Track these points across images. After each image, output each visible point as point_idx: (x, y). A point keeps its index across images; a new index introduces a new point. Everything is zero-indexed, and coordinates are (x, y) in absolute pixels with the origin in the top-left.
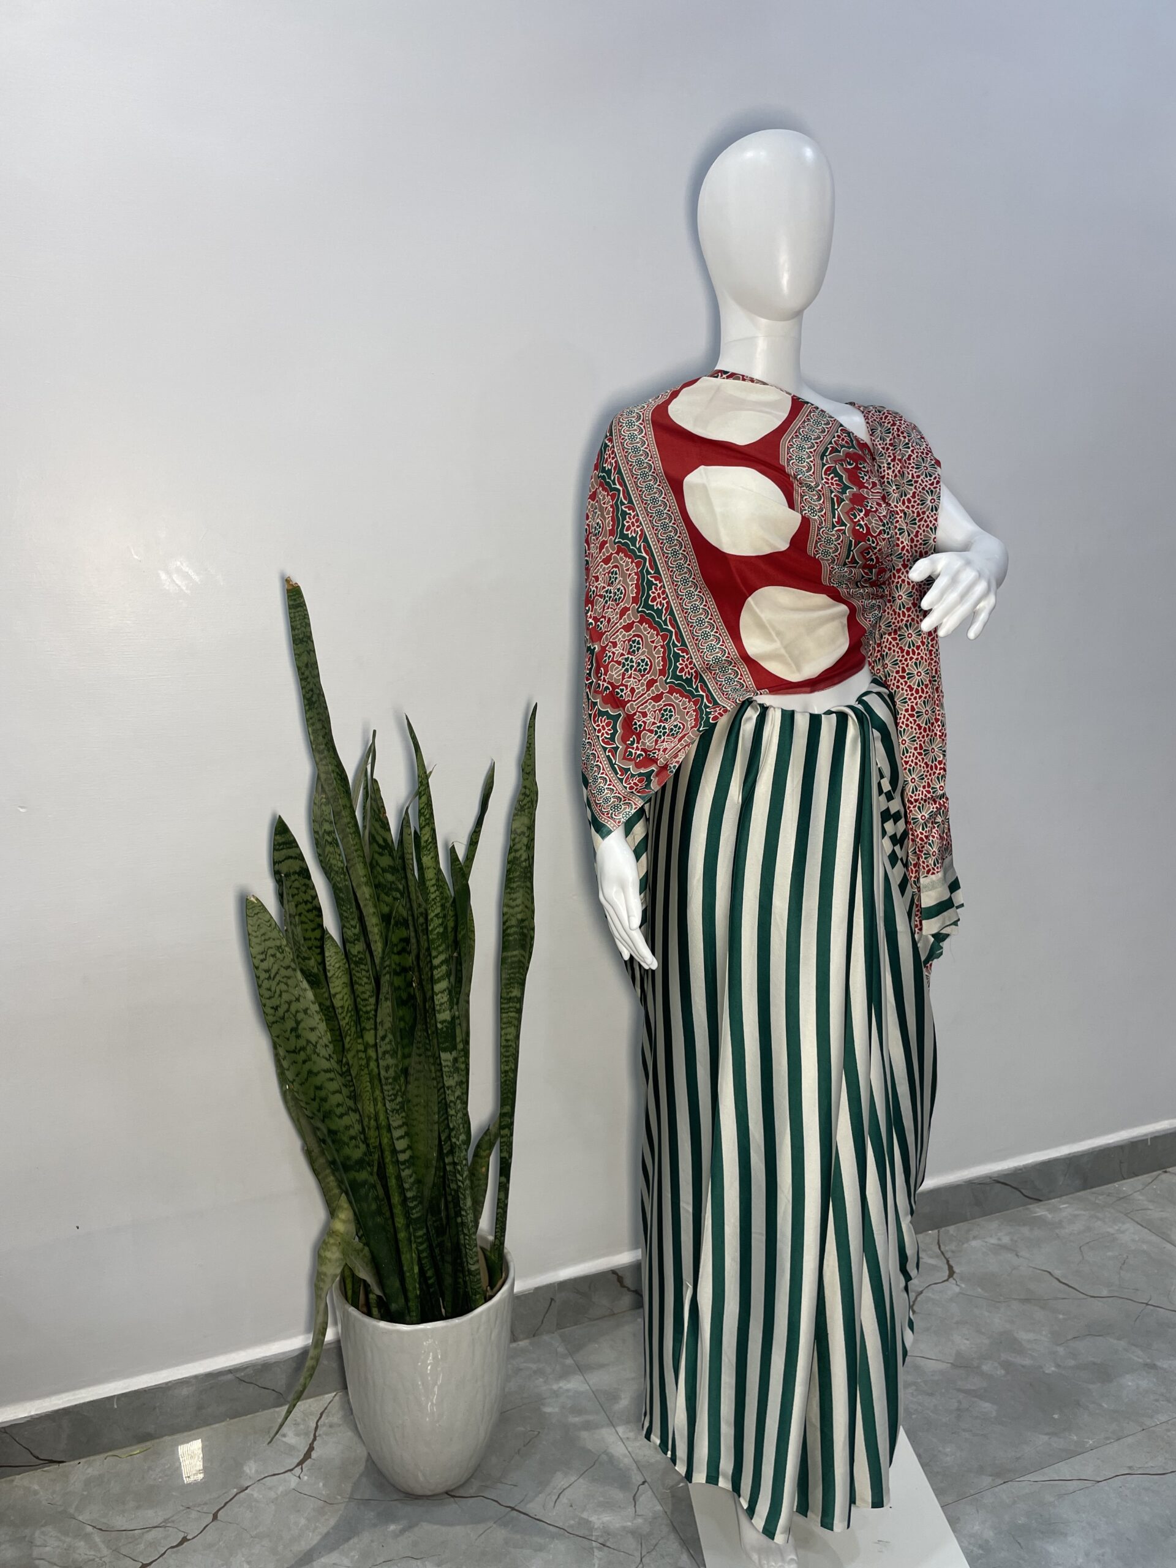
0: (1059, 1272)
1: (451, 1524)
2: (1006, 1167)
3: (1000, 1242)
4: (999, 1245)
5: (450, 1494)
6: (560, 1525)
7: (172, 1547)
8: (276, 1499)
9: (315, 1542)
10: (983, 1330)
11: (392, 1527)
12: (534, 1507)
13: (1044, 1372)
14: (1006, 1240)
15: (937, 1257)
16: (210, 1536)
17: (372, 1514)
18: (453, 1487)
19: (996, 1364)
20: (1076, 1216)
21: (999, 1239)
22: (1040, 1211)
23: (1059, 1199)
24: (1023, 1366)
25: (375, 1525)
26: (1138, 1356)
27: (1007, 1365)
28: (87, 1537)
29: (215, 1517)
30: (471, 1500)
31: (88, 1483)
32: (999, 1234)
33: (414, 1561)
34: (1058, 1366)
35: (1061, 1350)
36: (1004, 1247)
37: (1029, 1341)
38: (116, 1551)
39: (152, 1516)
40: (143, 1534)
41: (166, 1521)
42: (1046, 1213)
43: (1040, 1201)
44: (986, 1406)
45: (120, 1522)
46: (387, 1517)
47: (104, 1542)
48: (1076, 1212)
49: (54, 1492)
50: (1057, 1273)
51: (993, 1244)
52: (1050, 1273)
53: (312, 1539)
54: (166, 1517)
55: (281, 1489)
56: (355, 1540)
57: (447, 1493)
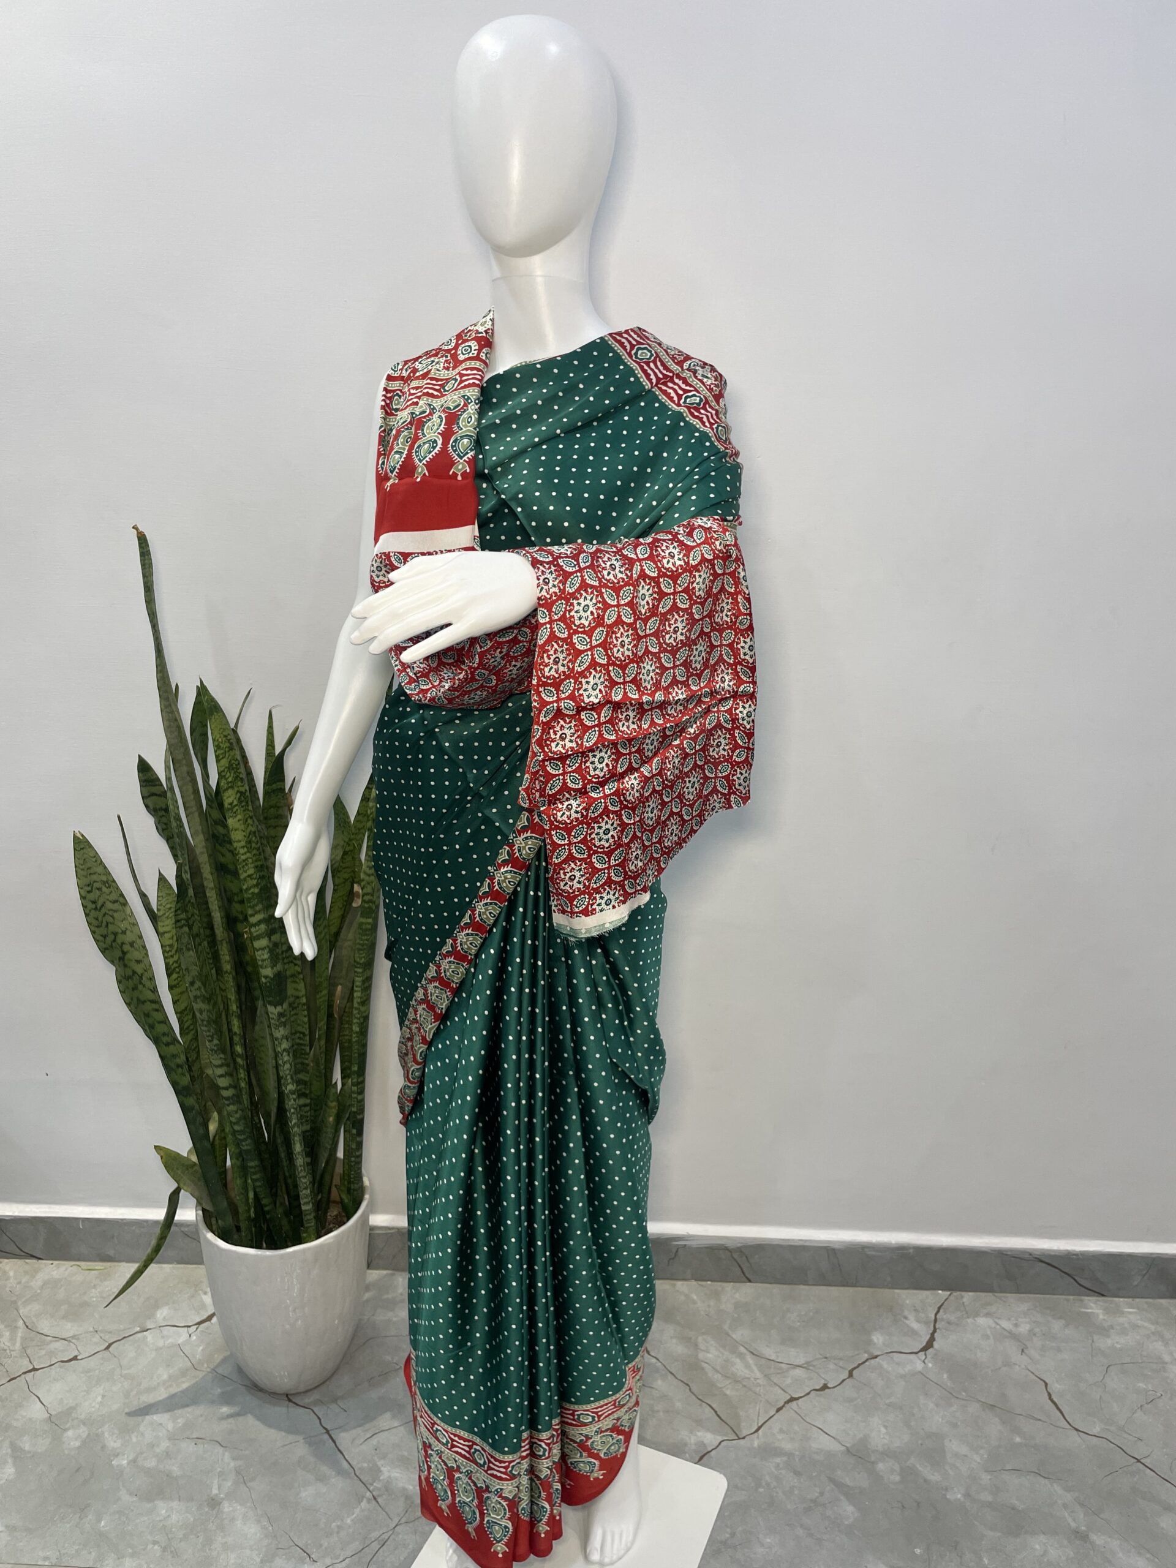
0: (1058, 1386)
1: (270, 1426)
2: (1055, 1248)
3: (1014, 1330)
4: (1010, 1332)
5: (288, 1397)
6: (354, 1463)
7: (62, 1362)
8: (161, 1348)
9: (160, 1398)
10: (913, 1424)
11: (225, 1410)
12: (344, 1439)
13: (945, 1495)
14: (1024, 1328)
15: (926, 1323)
16: (93, 1363)
17: (219, 1390)
18: (293, 1392)
19: (897, 1467)
20: (1135, 1327)
21: (1016, 1325)
22: (1094, 1307)
23: (1130, 1300)
24: (926, 1481)
25: (213, 1402)
26: (1077, 1520)
27: (908, 1473)
28: (14, 1329)
29: (108, 1347)
30: (302, 1410)
31: (45, 1283)
32: (1020, 1320)
33: (219, 1447)
34: (967, 1495)
35: (986, 1478)
36: (1013, 1336)
37: (956, 1455)
38: (24, 1348)
39: (69, 1329)
40: (51, 1341)
41: (73, 1337)
42: (1100, 1312)
43: (1103, 1295)
44: (848, 1511)
45: (45, 1326)
46: (226, 1399)
47: (22, 1338)
48: (1140, 1323)
49: (20, 1283)
50: (1056, 1387)
51: (1004, 1329)
52: (1046, 1385)
53: (162, 1394)
54: (77, 1333)
55: (170, 1340)
56: (189, 1409)
57: (287, 1395)
